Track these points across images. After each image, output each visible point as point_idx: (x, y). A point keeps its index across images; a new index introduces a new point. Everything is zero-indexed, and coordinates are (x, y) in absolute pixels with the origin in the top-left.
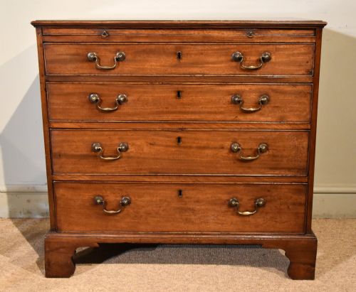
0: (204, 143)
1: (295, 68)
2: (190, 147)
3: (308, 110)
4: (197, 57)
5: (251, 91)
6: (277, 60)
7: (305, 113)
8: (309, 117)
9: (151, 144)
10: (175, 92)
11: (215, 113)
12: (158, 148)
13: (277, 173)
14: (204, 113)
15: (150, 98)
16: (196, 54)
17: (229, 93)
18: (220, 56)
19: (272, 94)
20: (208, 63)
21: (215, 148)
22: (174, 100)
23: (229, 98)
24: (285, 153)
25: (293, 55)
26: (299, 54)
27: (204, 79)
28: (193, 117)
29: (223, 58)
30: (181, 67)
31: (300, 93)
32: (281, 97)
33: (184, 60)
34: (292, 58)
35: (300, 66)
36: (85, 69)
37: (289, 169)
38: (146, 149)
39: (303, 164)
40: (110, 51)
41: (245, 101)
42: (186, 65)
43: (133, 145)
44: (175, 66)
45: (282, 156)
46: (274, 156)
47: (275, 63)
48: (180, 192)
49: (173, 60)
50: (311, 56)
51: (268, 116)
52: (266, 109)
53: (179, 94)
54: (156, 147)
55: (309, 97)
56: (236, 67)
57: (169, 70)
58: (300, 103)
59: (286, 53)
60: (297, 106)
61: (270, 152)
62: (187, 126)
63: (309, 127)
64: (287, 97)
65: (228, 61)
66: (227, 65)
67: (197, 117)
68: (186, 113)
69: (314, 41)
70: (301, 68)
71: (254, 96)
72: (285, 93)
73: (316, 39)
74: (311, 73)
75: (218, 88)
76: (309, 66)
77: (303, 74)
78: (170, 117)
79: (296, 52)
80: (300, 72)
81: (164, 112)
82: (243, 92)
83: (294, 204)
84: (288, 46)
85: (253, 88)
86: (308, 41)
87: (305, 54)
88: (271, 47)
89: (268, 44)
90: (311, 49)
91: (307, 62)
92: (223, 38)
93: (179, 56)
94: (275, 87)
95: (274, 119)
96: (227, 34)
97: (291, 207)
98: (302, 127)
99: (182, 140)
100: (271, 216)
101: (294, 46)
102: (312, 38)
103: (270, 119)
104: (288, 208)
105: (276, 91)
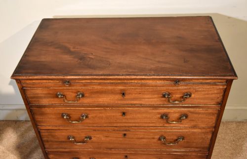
0: (141, 136)
1: (210, 101)
2: (133, 138)
3: (214, 122)
4: (136, 95)
5: (175, 113)
6: (196, 97)
7: (212, 123)
8: (214, 125)
9: (106, 137)
10: (121, 113)
11: (149, 123)
12: (111, 138)
13: (188, 149)
14: (141, 123)
15: (104, 116)
16: (136, 94)
17: (159, 113)
18: (154, 95)
19: (189, 114)
20: (144, 98)
21: (149, 139)
22: (121, 117)
23: (159, 116)
24: (195, 141)
25: (207, 94)
26: (212, 94)
27: (141, 106)
28: (134, 125)
29: (156, 96)
30: (125, 100)
31: (210, 114)
32: (196, 116)
33: (127, 97)
34: (207, 96)
35: (212, 100)
37: (197, 148)
38: (103, 139)
39: (207, 145)
40: (72, 92)
41: (170, 117)
42: (128, 99)
43: (94, 137)
44: (121, 100)
45: (193, 142)
46: (187, 142)
47: (193, 98)
48: (126, 156)
49: (119, 97)
50: (222, 94)
51: (186, 124)
52: (185, 122)
53: (124, 114)
54: (109, 138)
55: (216, 115)
56: (165, 101)
57: (116, 102)
58: (209, 119)
59: (203, 93)
61: (185, 140)
62: (129, 129)
63: (214, 130)
64: (200, 116)
65: (159, 97)
66: (158, 99)
67: (137, 125)
68: (129, 123)
69: (225, 87)
70: (213, 101)
71: (177, 115)
72: (199, 113)
73: (227, 86)
74: (220, 104)
75: (151, 111)
76: (219, 100)
77: (214, 104)
78: (118, 125)
79: (210, 92)
80: (212, 103)
81: (114, 123)
82: (169, 113)
84: (205, 89)
85: (176, 111)
86: (221, 86)
87: (217, 93)
88: (192, 90)
89: (189, 88)
90: (222, 91)
91: (218, 98)
92: (156, 85)
93: (123, 94)
94: (192, 111)
95: (190, 126)
96: (159, 82)
98: (208, 129)
99: (127, 135)
101: (210, 89)
102: (224, 85)
103: (186, 126)
105: (193, 113)
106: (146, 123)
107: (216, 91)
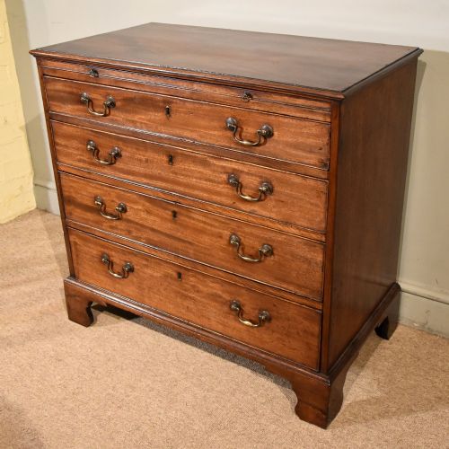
0: (201, 226)
1: (308, 155)
2: (187, 227)
3: (322, 216)
4: (187, 116)
5: (250, 174)
6: (282, 138)
7: (318, 219)
8: (323, 225)
9: (147, 212)
10: (167, 155)
11: (211, 192)
13: (284, 287)
15: (143, 158)
16: (185, 113)
17: (225, 170)
18: (213, 120)
19: (276, 183)
20: (199, 127)
21: (213, 235)
22: (167, 165)
23: (225, 177)
24: (294, 265)
25: (301, 134)
26: (309, 135)
29: (215, 124)
30: (171, 126)
31: (311, 189)
34: (301, 140)
35: (311, 152)
37: (299, 287)
38: (143, 216)
39: (317, 285)
40: (101, 95)
41: (245, 185)
42: (175, 125)
44: (164, 124)
46: (280, 264)
47: (278, 142)
48: (180, 275)
49: (162, 116)
50: (326, 140)
51: (271, 211)
52: (270, 202)
53: (171, 159)
54: (152, 217)
55: (324, 197)
56: (230, 138)
58: (312, 204)
59: (293, 130)
60: (309, 206)
61: (276, 258)
62: (181, 201)
63: (323, 239)
64: (294, 193)
65: (221, 128)
66: (220, 133)
69: (329, 120)
70: (313, 156)
71: (254, 182)
72: (292, 185)
73: (332, 117)
74: (325, 165)
75: (211, 161)
76: (323, 155)
77: (316, 165)
79: (305, 131)
80: (312, 161)
82: (242, 172)
83: (305, 331)
84: (294, 121)
85: (253, 170)
86: (321, 118)
87: (317, 136)
88: (273, 118)
89: (268, 113)
90: (325, 131)
91: (321, 149)
92: (214, 97)
93: (168, 112)
94: (279, 175)
95: (279, 218)
96: (220, 92)
97: (301, 334)
98: (314, 236)
99: (178, 216)
100: (278, 336)
101: (303, 123)
102: (325, 115)
103: (273, 215)
104: (298, 333)
105: (281, 181)
107: (315, 130)
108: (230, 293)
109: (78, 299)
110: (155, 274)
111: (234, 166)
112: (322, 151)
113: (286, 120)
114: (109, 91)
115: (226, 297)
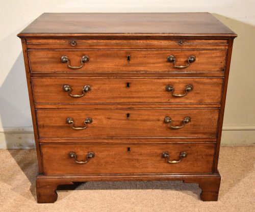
0: (146, 117)
1: (214, 67)
2: (136, 120)
3: (220, 95)
4: (142, 59)
5: (179, 83)
6: (200, 61)
7: (217, 97)
8: (220, 100)
9: (108, 118)
10: (125, 83)
11: (154, 97)
12: (114, 121)
13: (196, 136)
14: (146, 97)
15: (108, 88)
16: (141, 57)
17: (164, 84)
18: (159, 58)
19: (195, 85)
20: (150, 63)
21: (153, 120)
22: (125, 89)
23: (164, 87)
24: (202, 123)
25: (211, 57)
26: (216, 57)
27: (146, 74)
28: (138, 100)
29: (160, 60)
30: (130, 66)
31: (214, 84)
32: (201, 86)
33: (132, 61)
34: (211, 60)
35: (216, 65)
36: (59, 68)
37: (204, 134)
38: (105, 122)
39: (214, 130)
41: (176, 89)
42: (133, 65)
43: (96, 119)
44: (126, 66)
45: (200, 125)
46: (194, 125)
47: (198, 63)
48: (129, 149)
49: (124, 61)
50: (224, 58)
51: (191, 99)
52: (190, 95)
53: (128, 85)
54: (111, 120)
55: (221, 86)
56: (170, 66)
57: (121, 69)
58: (214, 91)
59: (207, 56)
60: (212, 92)
61: (192, 123)
62: (133, 107)
63: (220, 106)
64: (206, 87)
65: (164, 62)
66: (163, 65)
67: (141, 100)
68: (133, 98)
69: (227, 48)
71: (182, 86)
72: (204, 84)
73: (229, 46)
74: (223, 70)
75: (156, 80)
76: (223, 65)
77: (218, 71)
78: (122, 101)
79: (213, 55)
80: (216, 70)
81: (117, 97)
82: (174, 83)
83: (207, 155)
84: (208, 51)
85: (182, 80)
86: (223, 48)
87: (220, 57)
88: (196, 52)
89: (193, 50)
90: (224, 54)
91: (221, 62)
92: (161, 46)
93: (129, 59)
94: (197, 80)
95: (195, 102)
96: (164, 43)
97: (204, 157)
98: (215, 106)
99: (131, 115)
100: (191, 162)
101: (213, 52)
102: (225, 46)
103: (192, 101)
104: (202, 157)
105: (198, 83)
106: (151, 97)
107: (218, 54)
108: (162, 149)
109: (48, 187)
110: (111, 153)
111: (170, 80)
112: (222, 64)
113: (204, 52)
114: (85, 53)
115: (160, 151)
